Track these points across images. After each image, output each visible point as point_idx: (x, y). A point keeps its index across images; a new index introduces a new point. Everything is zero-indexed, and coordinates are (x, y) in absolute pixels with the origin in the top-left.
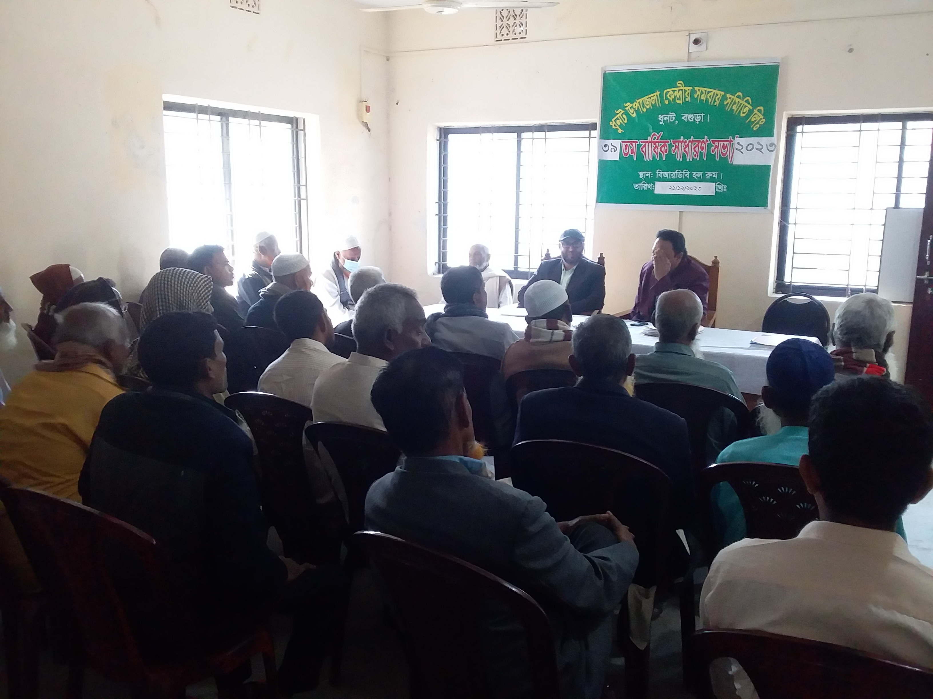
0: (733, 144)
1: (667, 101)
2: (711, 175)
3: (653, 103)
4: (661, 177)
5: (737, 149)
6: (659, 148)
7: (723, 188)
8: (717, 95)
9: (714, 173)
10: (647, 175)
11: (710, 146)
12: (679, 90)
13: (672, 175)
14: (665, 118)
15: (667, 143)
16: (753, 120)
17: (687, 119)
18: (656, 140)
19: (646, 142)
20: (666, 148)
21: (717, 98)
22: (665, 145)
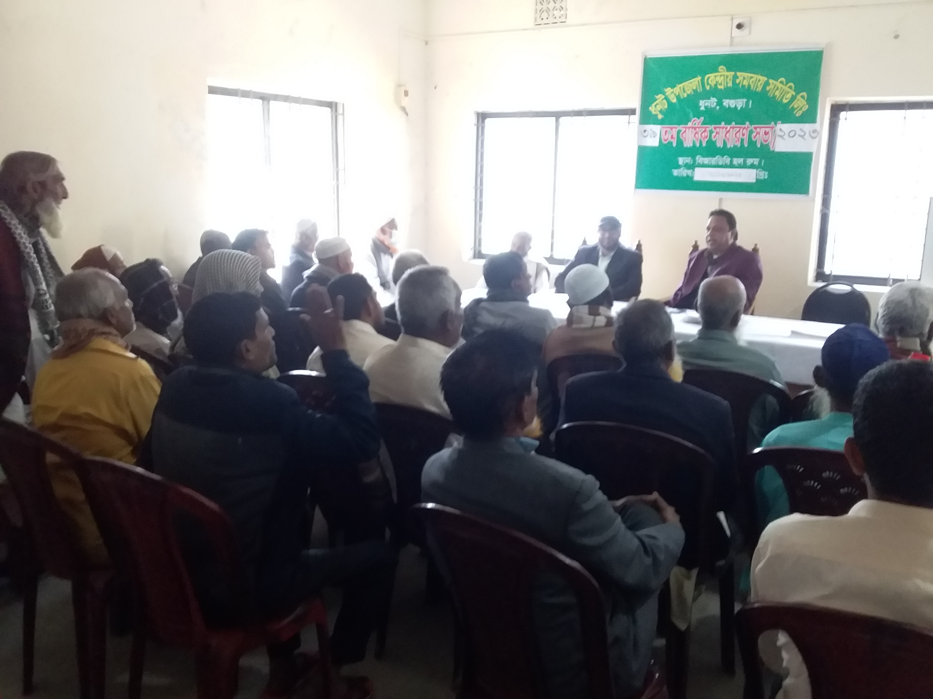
0: (775, 130)
1: (709, 86)
2: (752, 162)
3: (695, 88)
4: (701, 163)
5: (779, 136)
6: (700, 133)
7: (764, 175)
8: (759, 81)
9: (755, 159)
10: (687, 161)
11: (751, 132)
12: (721, 76)
13: (712, 161)
14: (706, 104)
15: (707, 129)
16: (795, 107)
17: (729, 105)
18: (696, 126)
19: (686, 128)
20: (706, 134)
21: (759, 83)
22: (705, 131)
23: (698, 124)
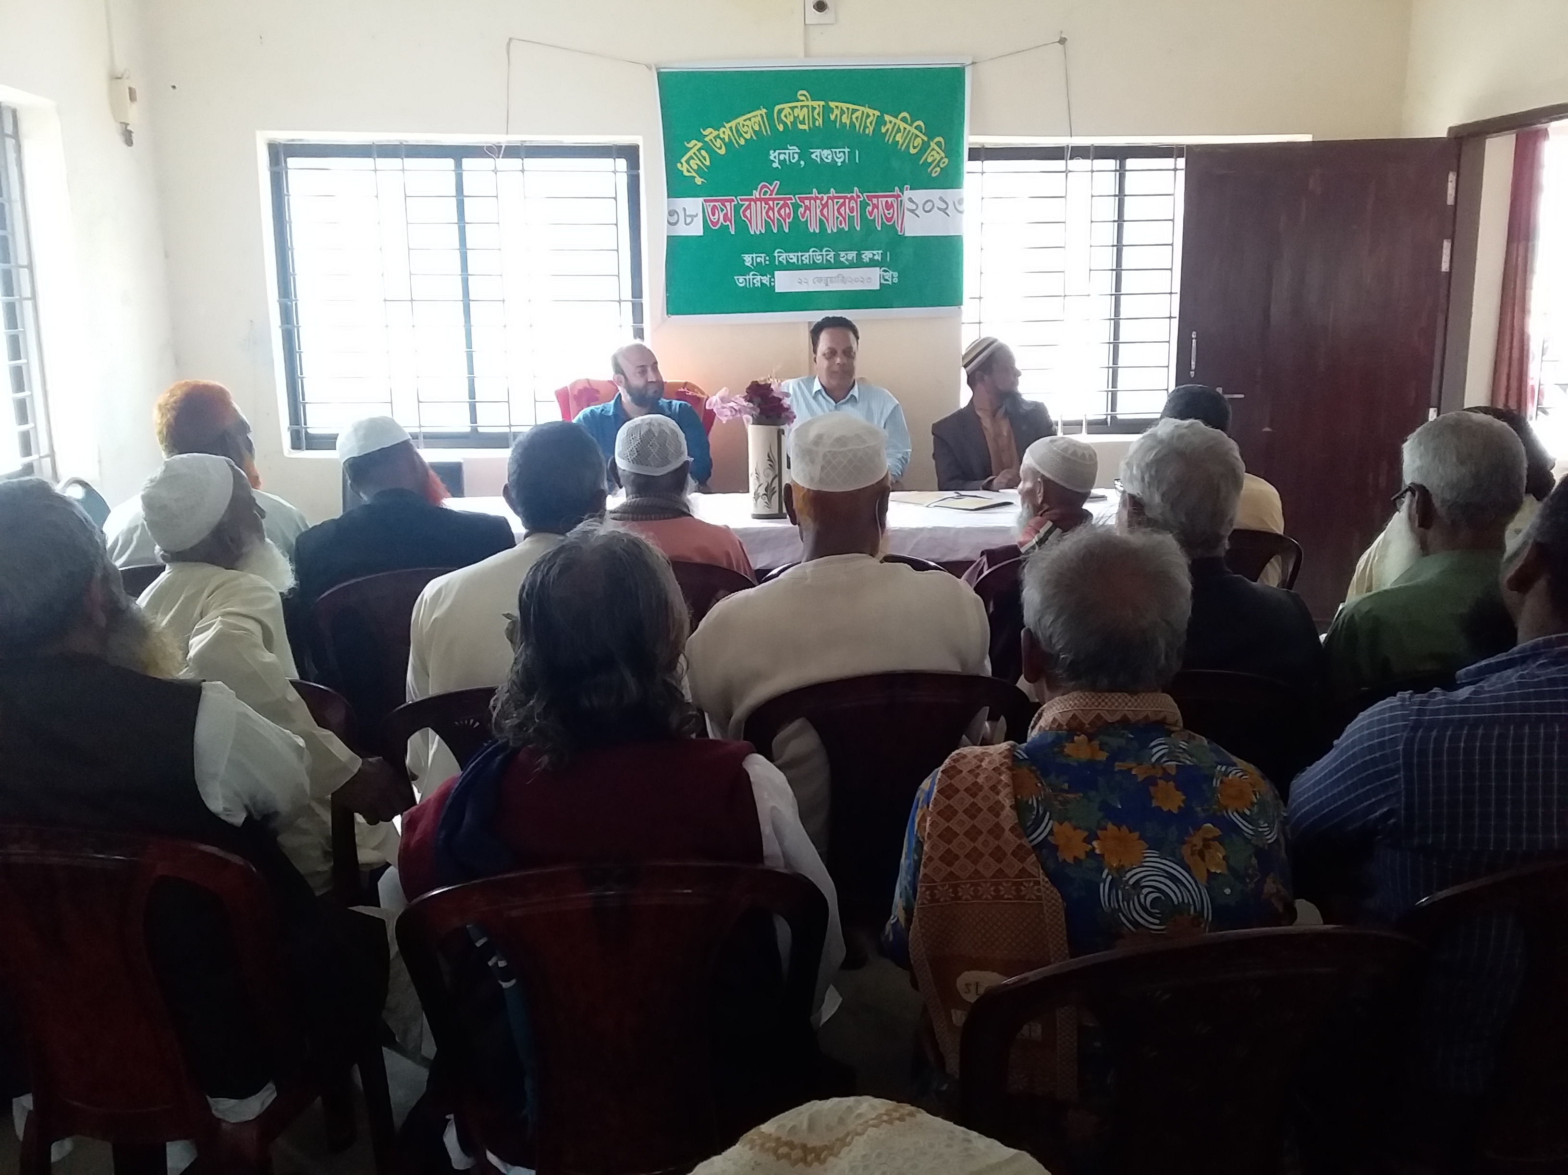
0: (901, 201)
1: (781, 125)
2: (871, 256)
3: (757, 128)
4: (785, 262)
5: (908, 210)
6: (776, 209)
7: (892, 276)
8: (868, 116)
9: (875, 252)
10: (759, 260)
11: (864, 205)
12: (802, 107)
13: (803, 258)
14: (782, 157)
15: (789, 202)
16: (929, 160)
17: (821, 158)
18: (767, 196)
19: (750, 200)
20: (787, 211)
21: (868, 121)
22: (785, 205)
23: (771, 195)
